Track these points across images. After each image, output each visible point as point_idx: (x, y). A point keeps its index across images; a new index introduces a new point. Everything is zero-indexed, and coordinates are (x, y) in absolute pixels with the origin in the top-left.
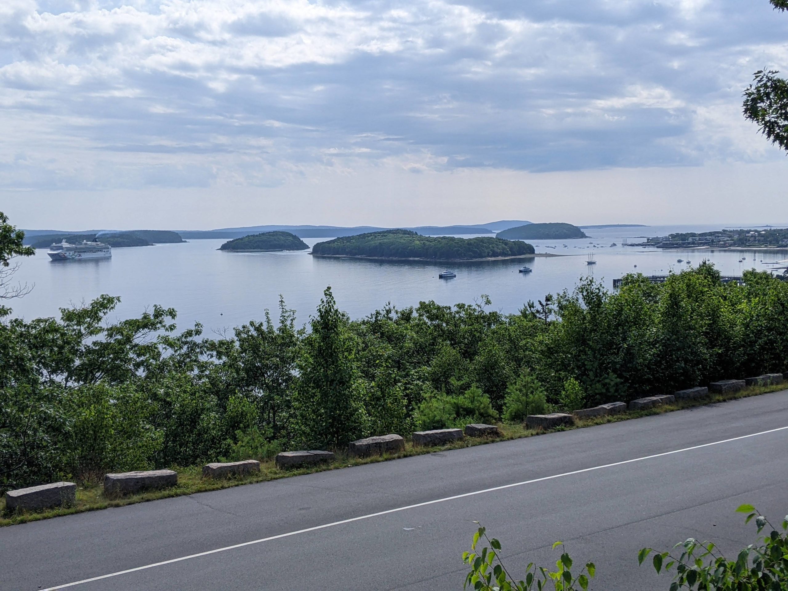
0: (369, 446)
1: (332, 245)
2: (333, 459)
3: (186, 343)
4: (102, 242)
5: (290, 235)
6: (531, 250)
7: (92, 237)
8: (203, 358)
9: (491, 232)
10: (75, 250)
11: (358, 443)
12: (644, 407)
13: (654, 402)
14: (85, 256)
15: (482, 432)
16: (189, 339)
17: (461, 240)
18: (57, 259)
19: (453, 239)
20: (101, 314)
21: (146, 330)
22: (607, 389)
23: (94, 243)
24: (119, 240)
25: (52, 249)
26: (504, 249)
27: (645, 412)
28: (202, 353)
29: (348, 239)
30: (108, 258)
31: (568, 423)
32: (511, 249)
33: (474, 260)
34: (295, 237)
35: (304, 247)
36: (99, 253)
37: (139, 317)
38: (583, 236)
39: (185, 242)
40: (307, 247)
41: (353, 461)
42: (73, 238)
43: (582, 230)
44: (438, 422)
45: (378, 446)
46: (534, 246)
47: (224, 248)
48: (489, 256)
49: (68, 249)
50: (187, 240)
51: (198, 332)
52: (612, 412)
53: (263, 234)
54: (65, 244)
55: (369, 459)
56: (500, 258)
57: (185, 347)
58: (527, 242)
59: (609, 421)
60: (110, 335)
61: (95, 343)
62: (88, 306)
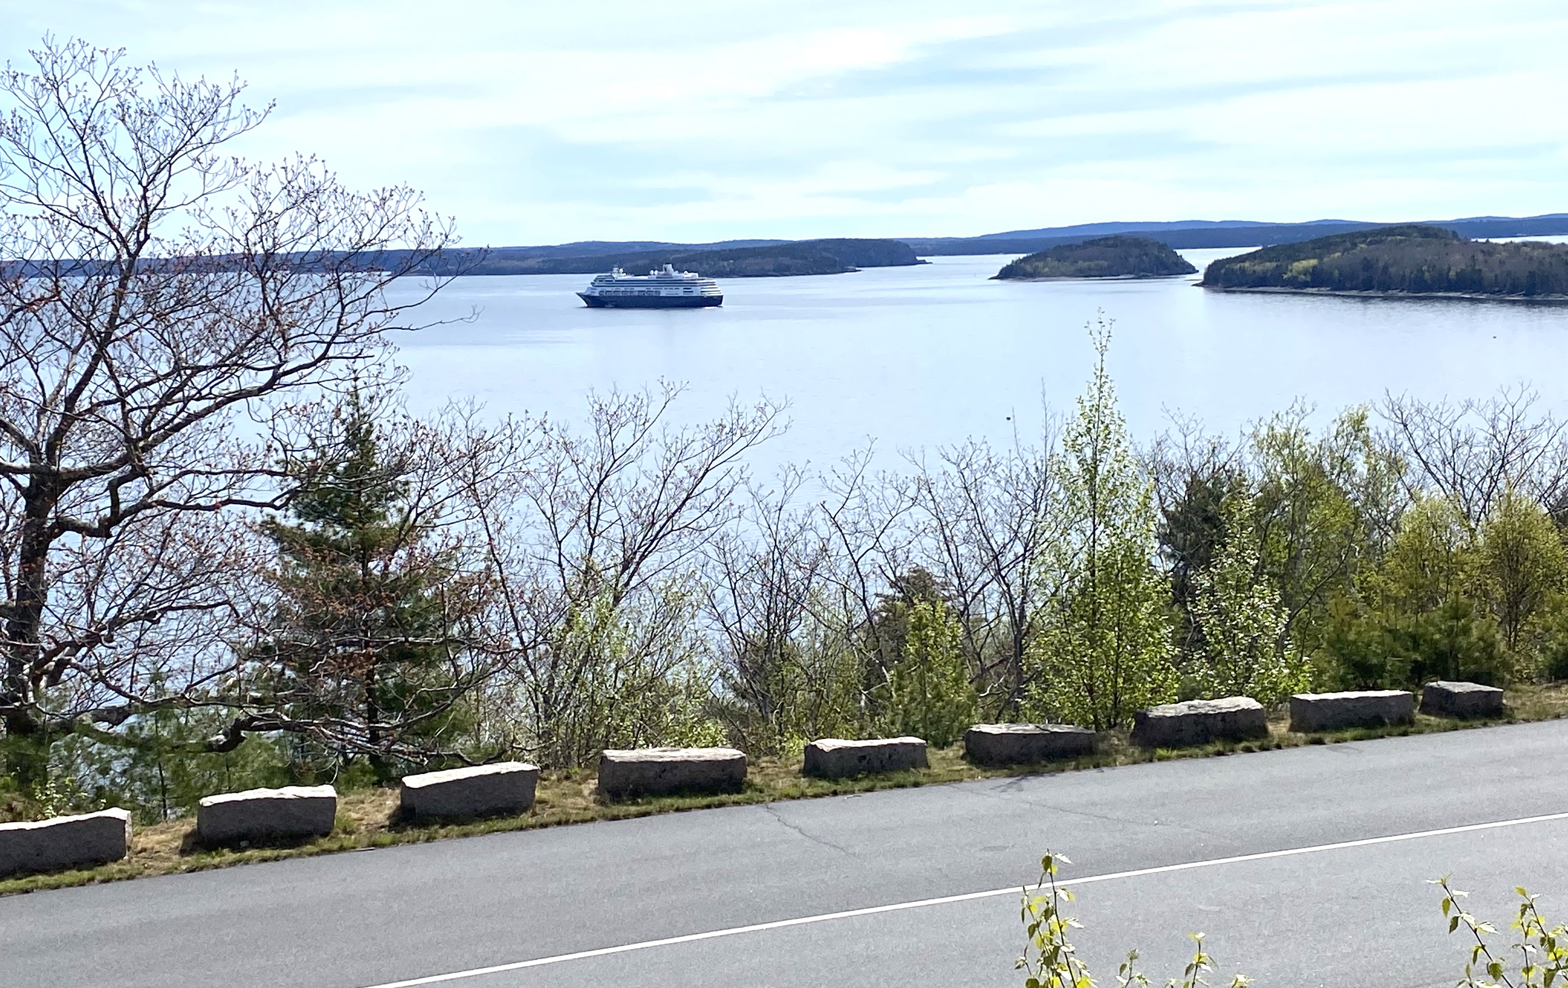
0: (1178, 722)
1: (1247, 264)
5: (1155, 243)
11: (1151, 714)
19: (1546, 247)
24: (786, 261)
34: (1164, 248)
35: (1185, 269)
39: (924, 262)
40: (1191, 270)
45: (1201, 720)
47: (1006, 274)
50: (927, 259)
53: (1092, 242)
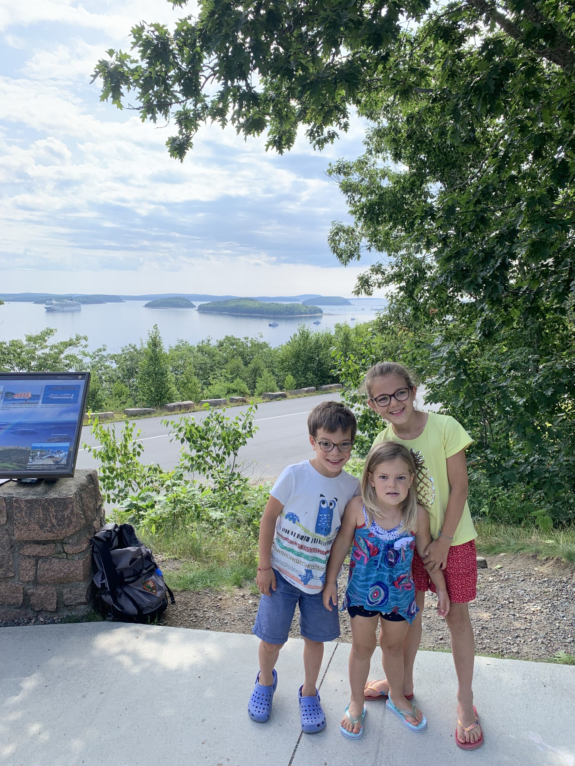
0: (174, 407)
1: (209, 306)
2: (154, 412)
3: (98, 355)
4: (76, 301)
5: (186, 300)
6: (321, 312)
7: (70, 298)
8: (107, 364)
9: (299, 301)
10: (60, 305)
11: (168, 405)
12: (325, 390)
13: (331, 388)
14: (65, 309)
15: (237, 401)
16: (100, 353)
17: (283, 305)
18: (49, 310)
19: (278, 304)
20: (46, 338)
21: (71, 347)
22: (308, 381)
23: (71, 302)
24: (86, 300)
25: (46, 304)
26: (306, 310)
27: (325, 392)
28: (106, 361)
29: (219, 303)
30: (80, 310)
31: (284, 396)
32: (310, 310)
33: (289, 316)
34: (187, 301)
35: (193, 306)
36: (74, 307)
37: (68, 340)
38: (349, 304)
40: (195, 307)
41: (164, 413)
42: (59, 298)
43: (349, 301)
44: (217, 396)
45: (180, 407)
46: (322, 309)
47: (147, 306)
48: (297, 314)
49: (56, 305)
50: (125, 301)
51: (104, 350)
52: (307, 392)
53: (169, 298)
54: (54, 302)
55: (173, 413)
56: (304, 315)
57: (97, 358)
58: (319, 307)
59: (305, 396)
60: (51, 350)
61: (43, 354)
62: (39, 334)
